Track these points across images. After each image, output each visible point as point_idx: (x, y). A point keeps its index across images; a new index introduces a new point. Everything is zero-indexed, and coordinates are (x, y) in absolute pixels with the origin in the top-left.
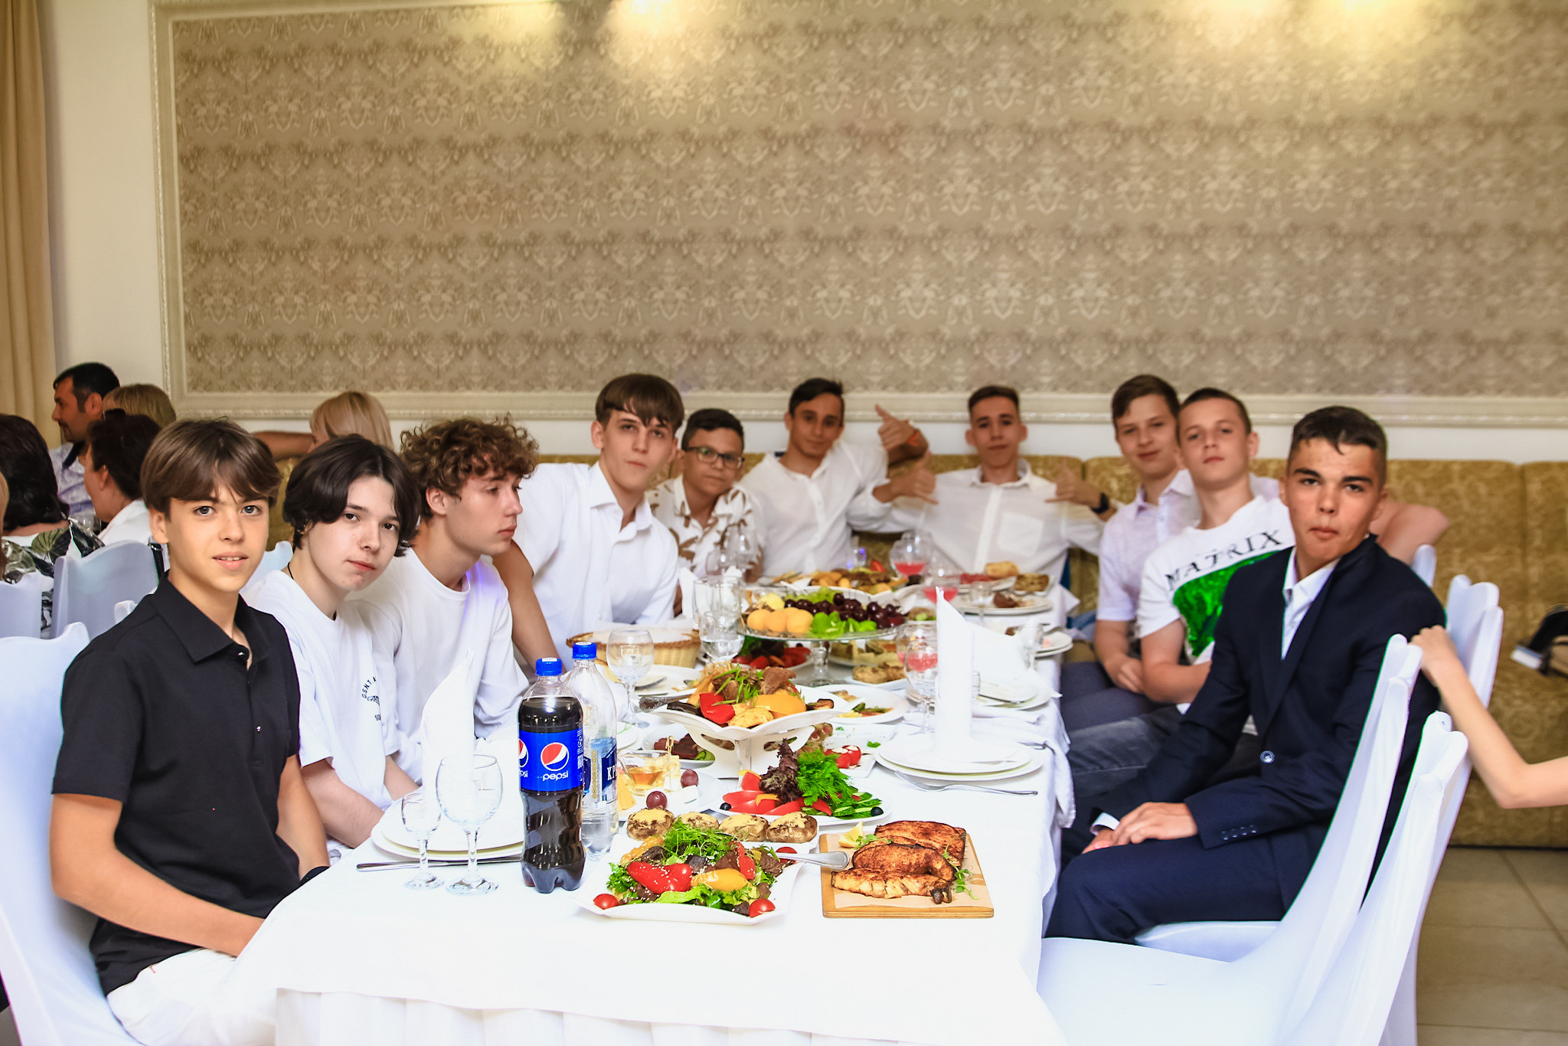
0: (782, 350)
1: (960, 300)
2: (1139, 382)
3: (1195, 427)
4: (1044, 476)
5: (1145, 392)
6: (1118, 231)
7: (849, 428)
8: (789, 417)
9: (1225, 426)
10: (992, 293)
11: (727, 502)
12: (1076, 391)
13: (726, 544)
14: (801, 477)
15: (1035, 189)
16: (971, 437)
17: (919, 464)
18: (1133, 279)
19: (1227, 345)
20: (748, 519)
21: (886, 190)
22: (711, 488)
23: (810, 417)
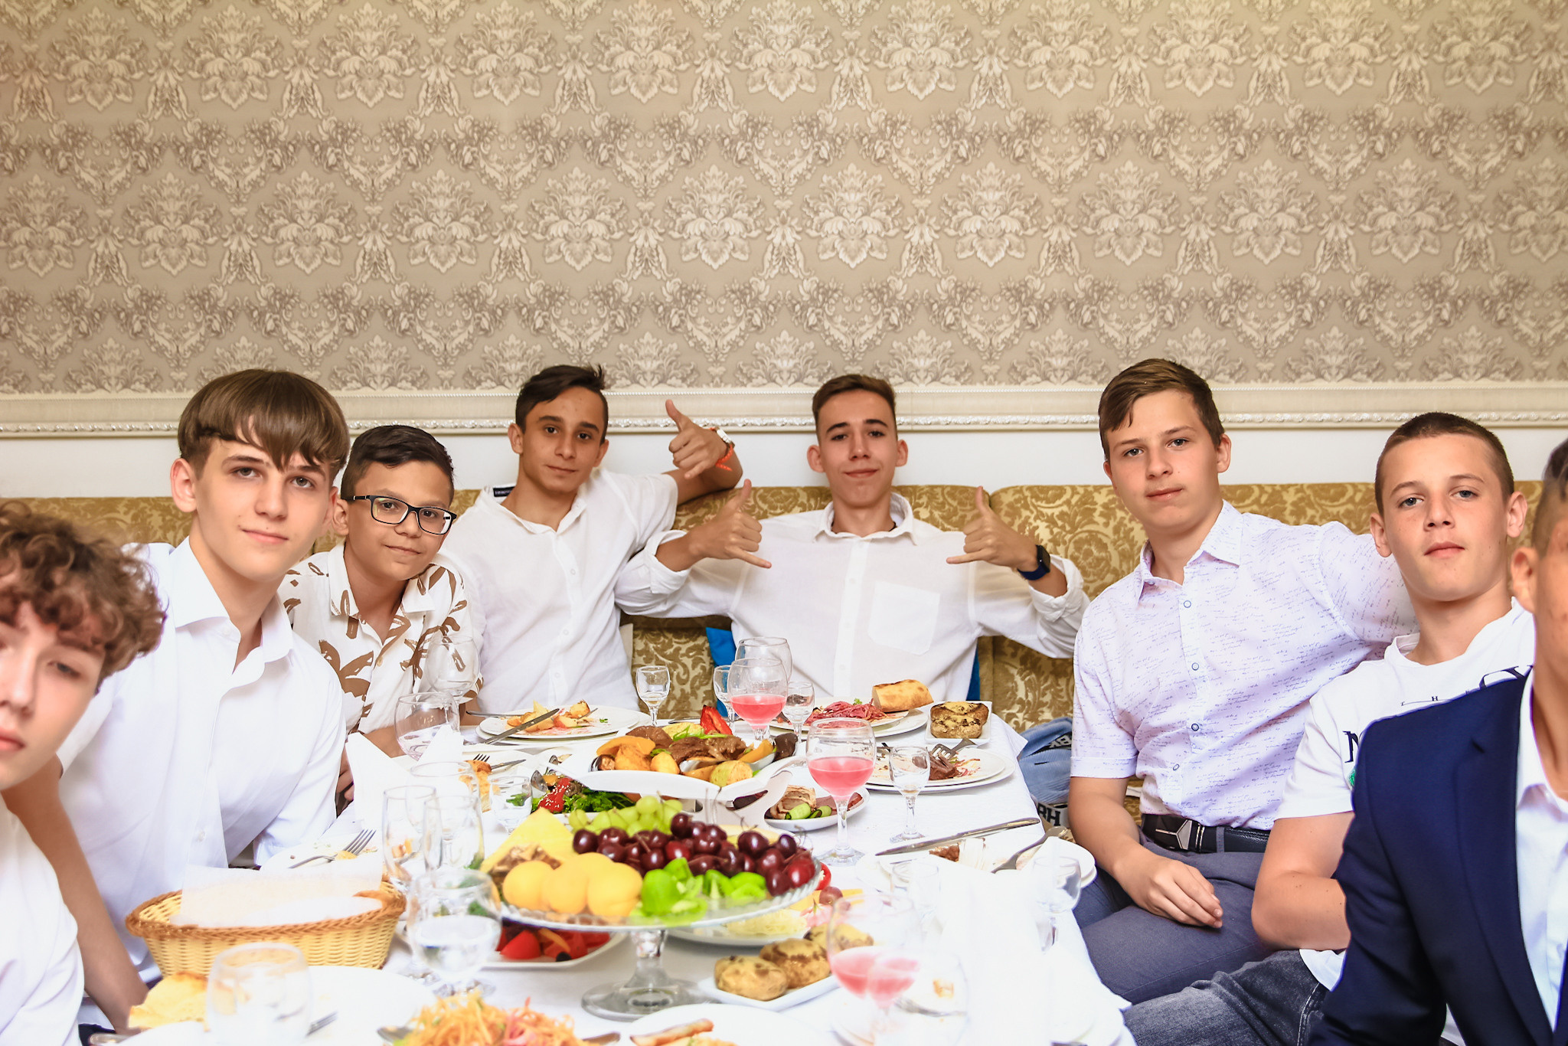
0: (496, 321)
1: (784, 237)
2: (1147, 369)
3: (1411, 484)
4: (931, 520)
5: (1159, 386)
6: (1034, 125)
7: (616, 445)
8: (518, 430)
9: (1466, 485)
10: (834, 226)
11: (422, 591)
12: (969, 382)
13: (422, 663)
14: (540, 528)
15: (902, 57)
16: (818, 457)
17: (732, 503)
18: (1058, 201)
19: (1209, 305)
20: (459, 617)
21: (662, 59)
22: (396, 568)
23: (553, 426)
